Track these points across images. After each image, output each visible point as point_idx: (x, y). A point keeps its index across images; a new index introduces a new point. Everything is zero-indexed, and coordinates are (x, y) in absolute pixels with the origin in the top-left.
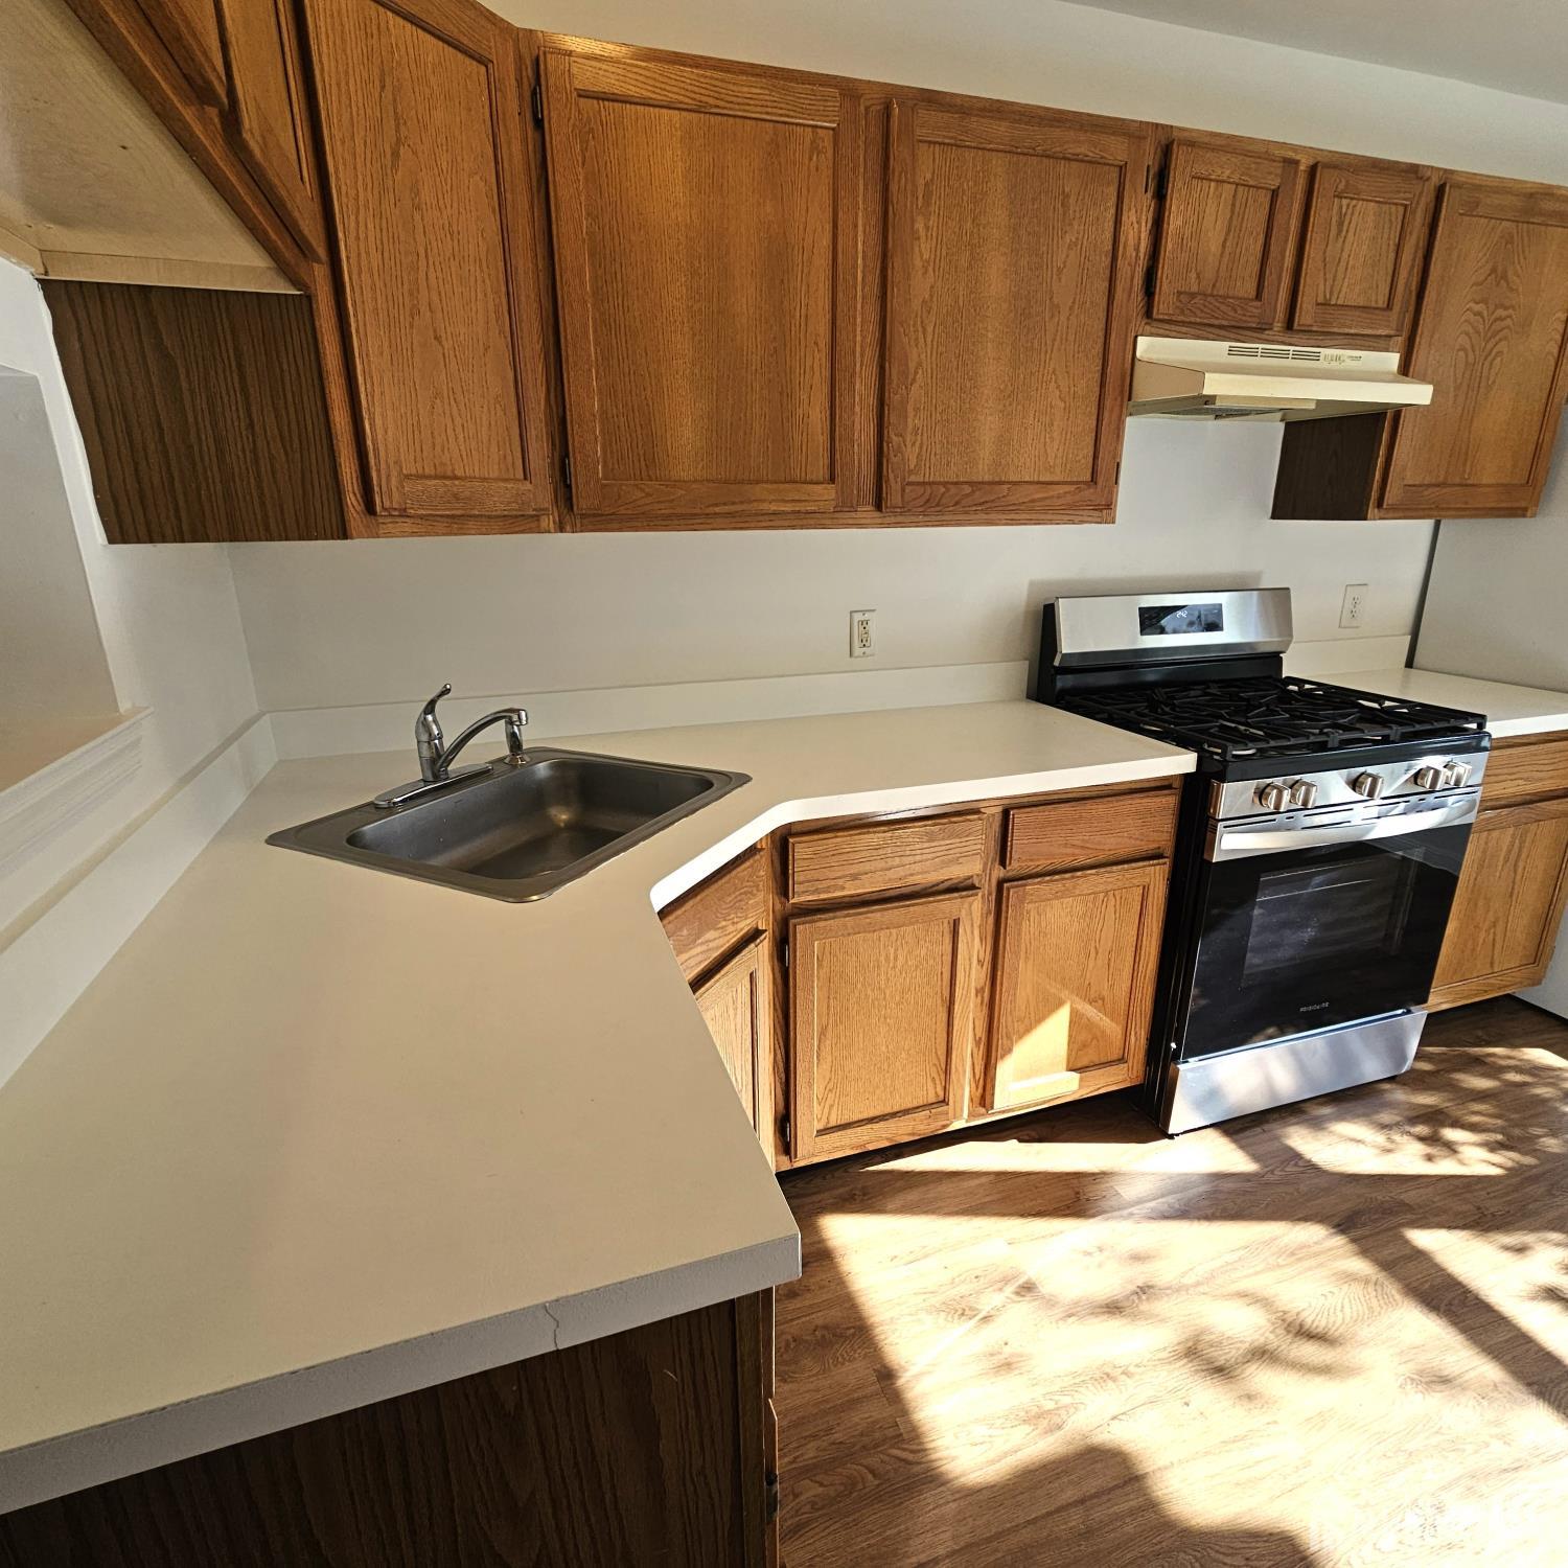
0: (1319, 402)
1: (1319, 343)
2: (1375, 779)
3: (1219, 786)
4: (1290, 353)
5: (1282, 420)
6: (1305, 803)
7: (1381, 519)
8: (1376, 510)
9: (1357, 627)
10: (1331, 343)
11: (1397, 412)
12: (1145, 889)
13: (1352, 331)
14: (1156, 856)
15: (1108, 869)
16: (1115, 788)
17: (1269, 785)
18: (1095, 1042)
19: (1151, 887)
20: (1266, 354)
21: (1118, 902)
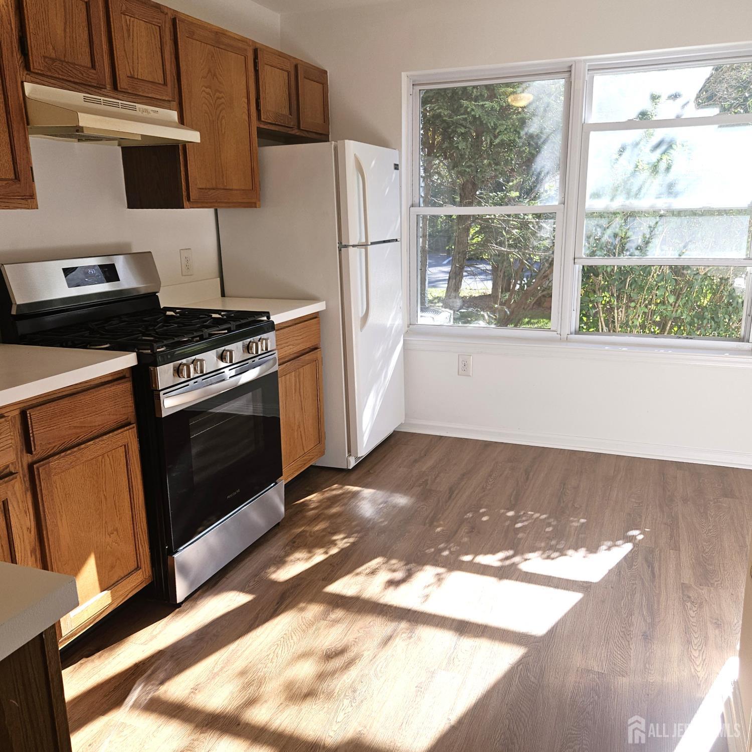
0: (142, 136)
1: (134, 100)
2: (231, 352)
3: (154, 370)
4: (120, 104)
5: (119, 145)
6: (202, 371)
7: (191, 208)
8: (187, 202)
9: (191, 275)
10: (141, 101)
11: (184, 145)
12: (126, 446)
13: (150, 95)
14: (126, 424)
15: (100, 439)
16: (92, 383)
17: (180, 364)
18: (118, 561)
19: (129, 444)
20: (106, 103)
21: (112, 461)
